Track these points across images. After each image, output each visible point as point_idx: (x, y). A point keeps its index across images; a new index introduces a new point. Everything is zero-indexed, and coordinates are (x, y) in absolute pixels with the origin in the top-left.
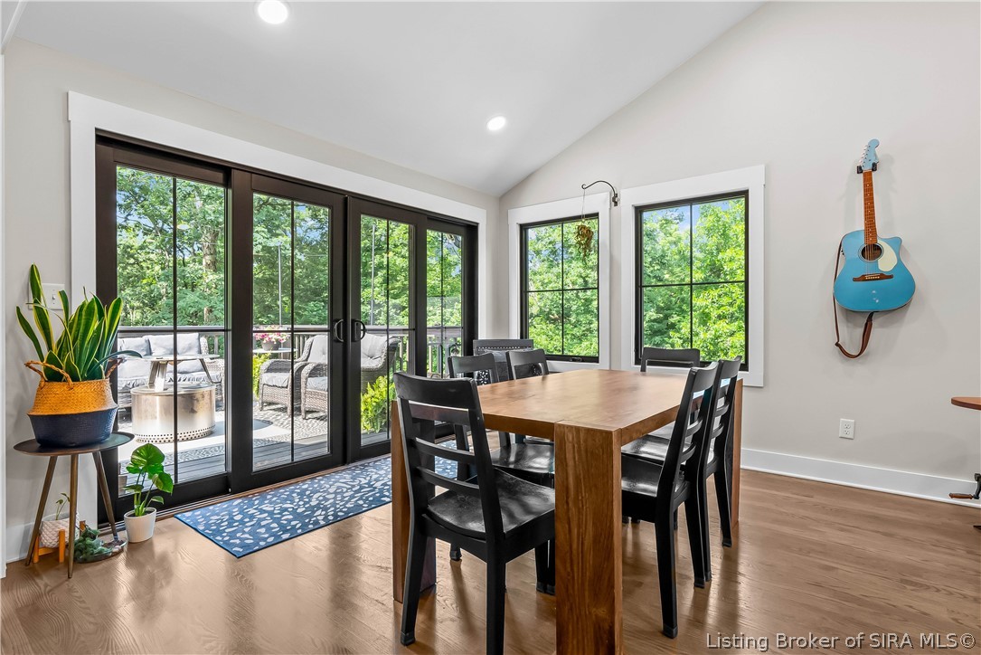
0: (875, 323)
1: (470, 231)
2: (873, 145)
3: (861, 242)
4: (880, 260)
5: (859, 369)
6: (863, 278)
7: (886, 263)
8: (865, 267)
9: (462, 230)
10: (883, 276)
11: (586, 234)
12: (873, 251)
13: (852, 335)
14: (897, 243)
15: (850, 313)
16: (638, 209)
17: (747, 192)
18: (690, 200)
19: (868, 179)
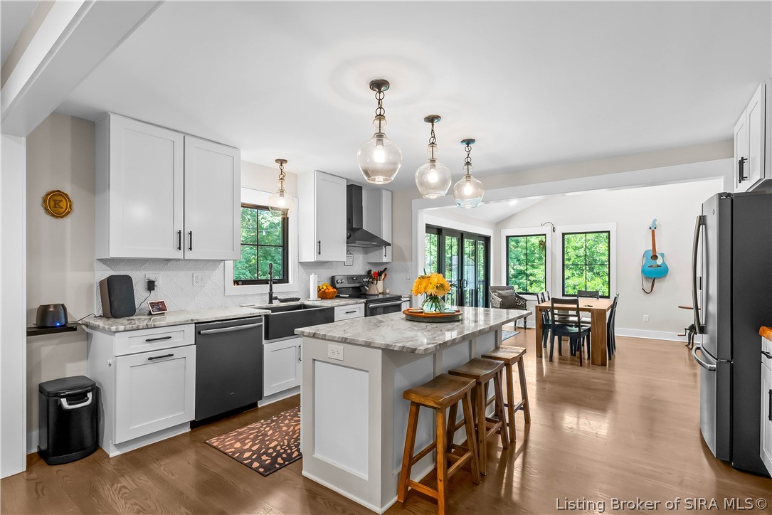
0: (656, 281)
1: (487, 240)
2: (655, 220)
3: (651, 254)
4: (657, 260)
5: (650, 297)
6: (652, 266)
7: (659, 262)
8: (652, 262)
9: (483, 239)
10: (658, 266)
11: (543, 245)
12: (655, 257)
13: (648, 286)
14: (662, 255)
15: (647, 278)
16: (564, 234)
17: (609, 232)
18: (586, 233)
19: (653, 232)
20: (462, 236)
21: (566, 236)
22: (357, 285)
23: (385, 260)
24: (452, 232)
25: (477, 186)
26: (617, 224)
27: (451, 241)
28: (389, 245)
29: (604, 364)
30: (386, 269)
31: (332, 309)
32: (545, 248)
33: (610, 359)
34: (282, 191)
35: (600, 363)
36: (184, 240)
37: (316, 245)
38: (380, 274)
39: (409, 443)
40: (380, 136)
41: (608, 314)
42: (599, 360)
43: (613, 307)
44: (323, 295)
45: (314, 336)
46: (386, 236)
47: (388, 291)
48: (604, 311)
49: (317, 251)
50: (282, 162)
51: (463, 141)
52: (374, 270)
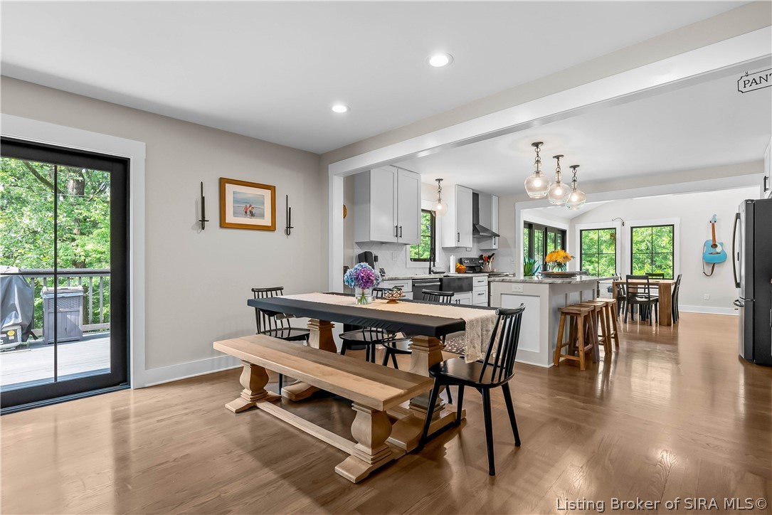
0: (715, 266)
2: (715, 216)
3: (711, 243)
4: (717, 249)
5: (711, 279)
6: (712, 253)
7: (719, 249)
8: (712, 250)
9: (561, 232)
10: (717, 253)
12: (715, 246)
13: (708, 270)
14: (722, 244)
15: (708, 263)
16: (632, 228)
17: (673, 225)
18: (652, 226)
19: (713, 225)
20: (546, 230)
21: (634, 230)
22: (474, 265)
23: (494, 247)
24: (539, 227)
25: (581, 194)
26: (681, 220)
27: (538, 234)
28: (499, 236)
29: (669, 325)
30: (493, 254)
31: (472, 277)
32: (615, 239)
33: (674, 323)
34: (440, 200)
35: (666, 324)
36: (398, 231)
37: (457, 235)
38: (489, 257)
39: (560, 335)
40: (538, 172)
41: (673, 288)
42: (666, 321)
43: (677, 284)
44: (458, 270)
45: (503, 281)
46: (495, 230)
47: (495, 270)
48: (669, 285)
49: (457, 239)
50: (439, 180)
51: (571, 167)
52: (485, 255)
